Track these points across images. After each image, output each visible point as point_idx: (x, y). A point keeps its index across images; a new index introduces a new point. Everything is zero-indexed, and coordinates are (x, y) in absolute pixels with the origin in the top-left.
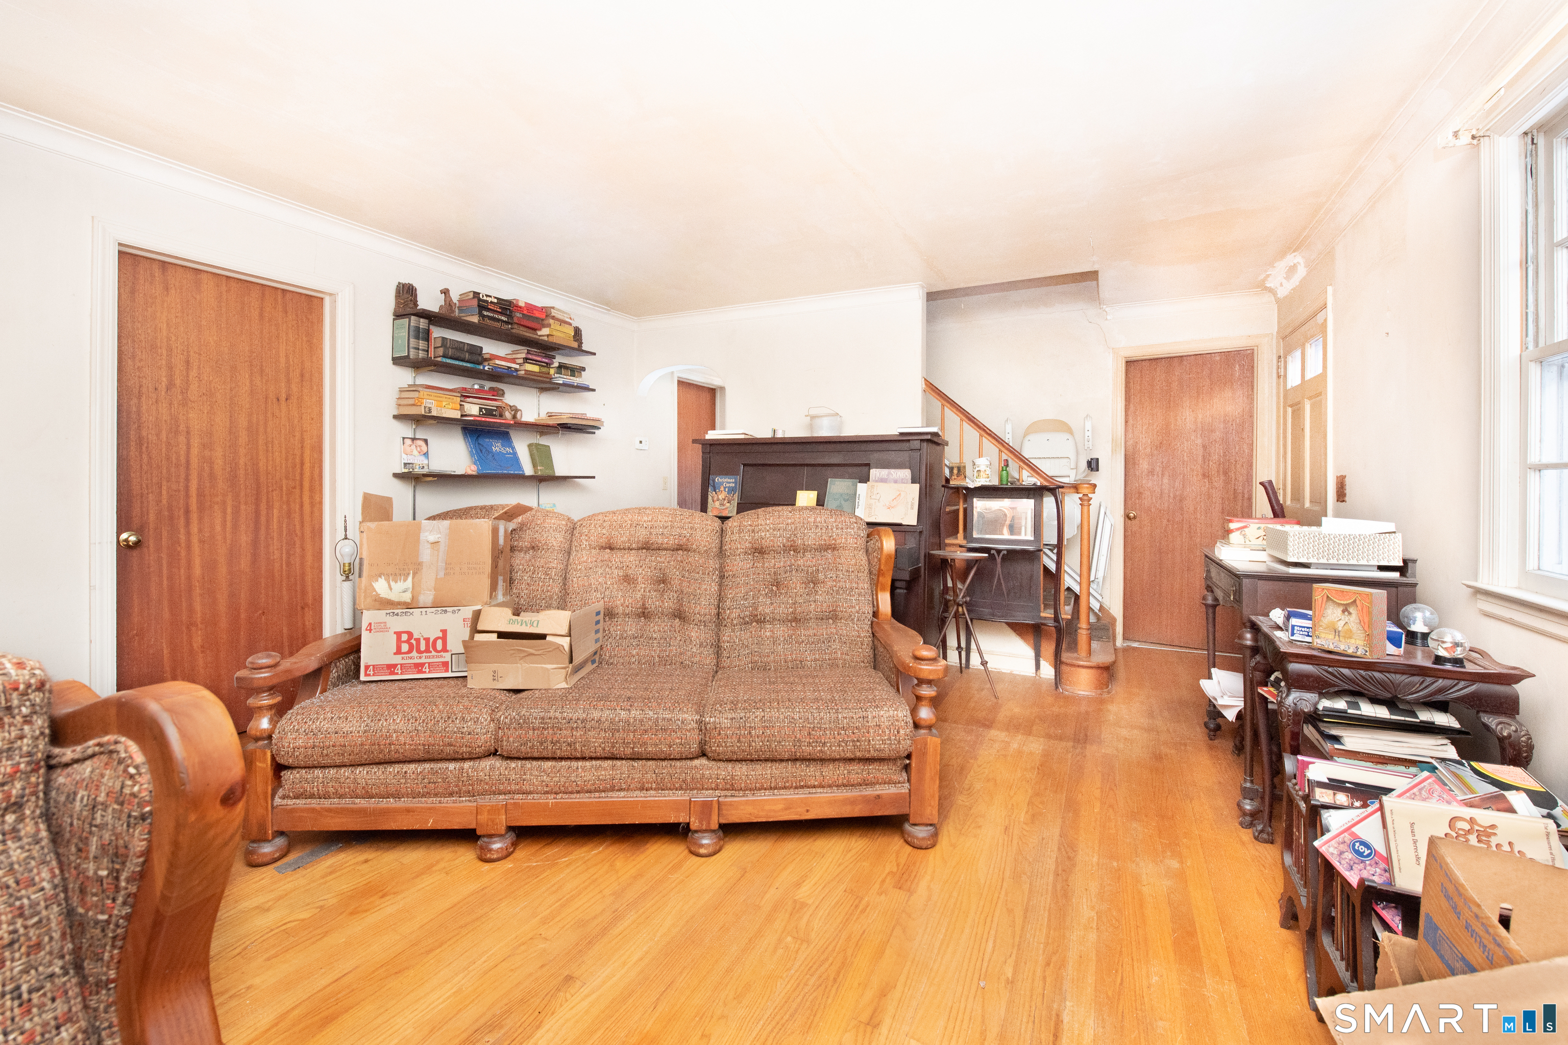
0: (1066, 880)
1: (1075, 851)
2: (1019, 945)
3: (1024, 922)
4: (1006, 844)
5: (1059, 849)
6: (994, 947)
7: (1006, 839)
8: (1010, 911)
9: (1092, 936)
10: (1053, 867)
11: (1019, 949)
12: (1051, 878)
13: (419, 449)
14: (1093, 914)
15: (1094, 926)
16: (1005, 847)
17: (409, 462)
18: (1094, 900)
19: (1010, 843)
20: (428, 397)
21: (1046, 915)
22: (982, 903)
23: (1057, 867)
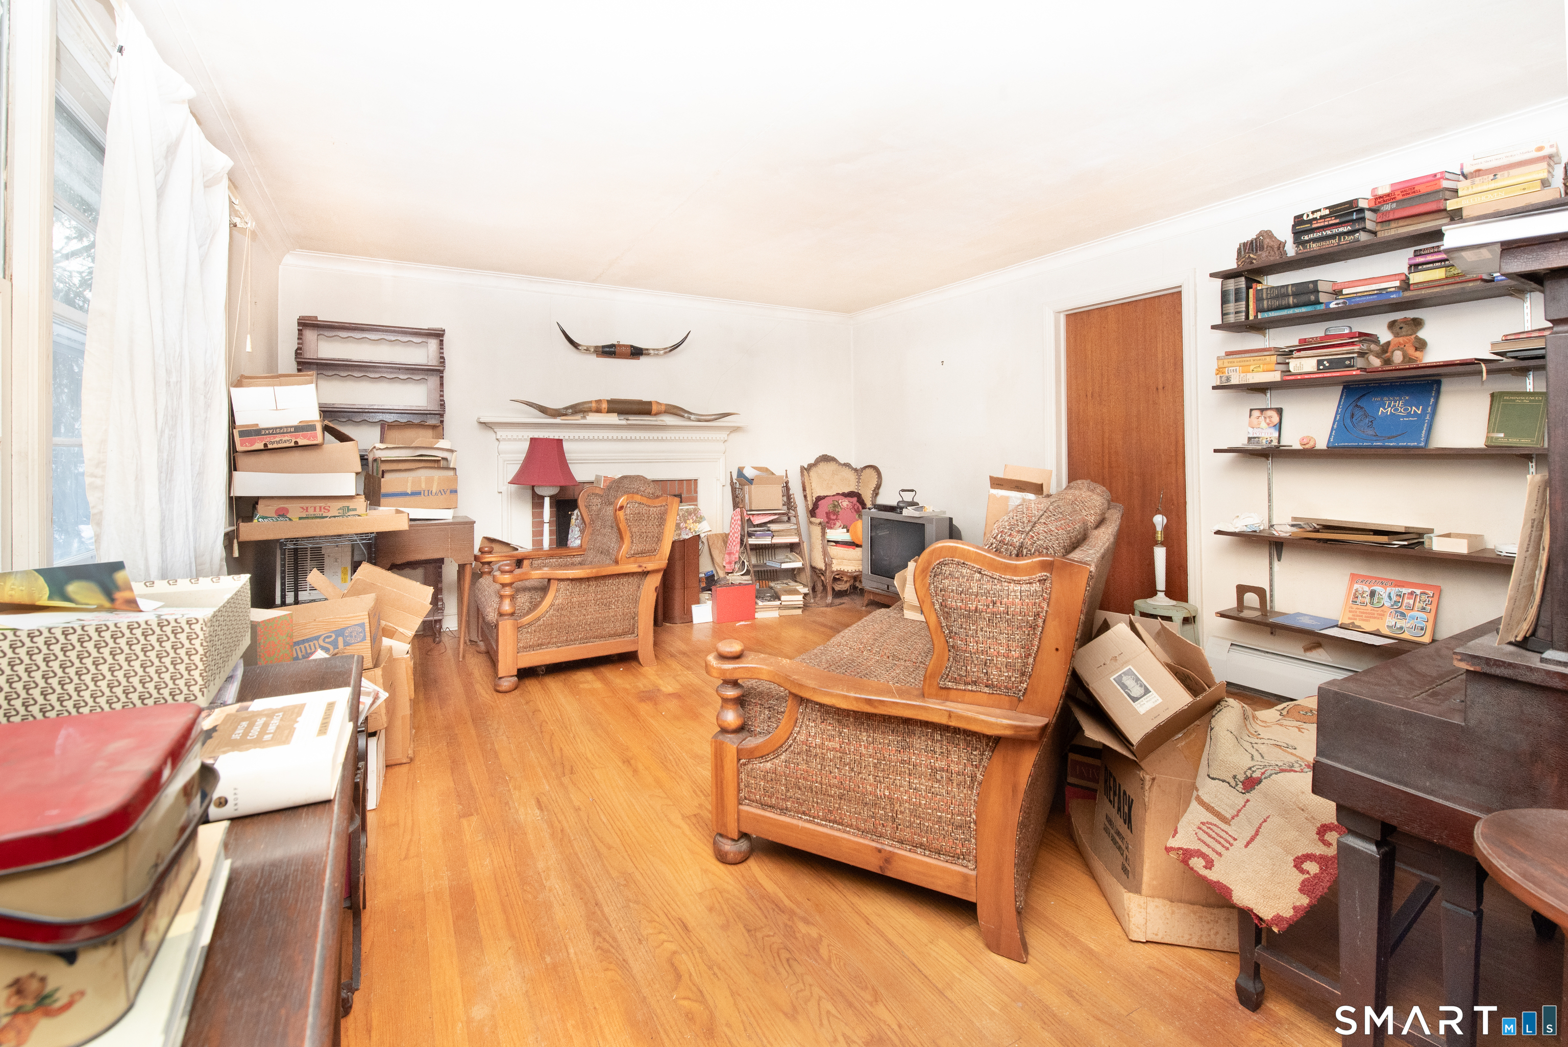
0: (586, 904)
1: (599, 948)
2: (587, 830)
3: (595, 846)
4: (668, 907)
5: (615, 939)
6: (601, 820)
7: (673, 913)
8: (610, 848)
9: (541, 865)
10: (606, 910)
11: (585, 828)
12: (600, 896)
13: (1268, 420)
14: (547, 884)
15: (542, 874)
16: (665, 903)
17: (1255, 436)
18: (552, 899)
19: (665, 911)
20: (1230, 365)
21: (583, 861)
22: (633, 839)
23: (602, 912)
